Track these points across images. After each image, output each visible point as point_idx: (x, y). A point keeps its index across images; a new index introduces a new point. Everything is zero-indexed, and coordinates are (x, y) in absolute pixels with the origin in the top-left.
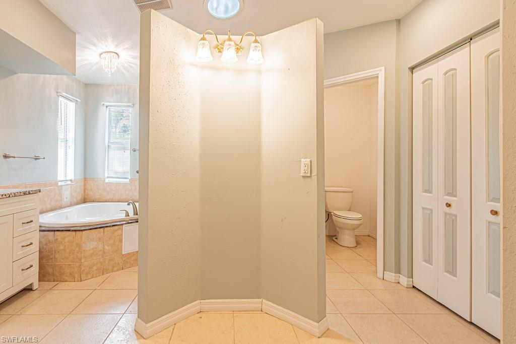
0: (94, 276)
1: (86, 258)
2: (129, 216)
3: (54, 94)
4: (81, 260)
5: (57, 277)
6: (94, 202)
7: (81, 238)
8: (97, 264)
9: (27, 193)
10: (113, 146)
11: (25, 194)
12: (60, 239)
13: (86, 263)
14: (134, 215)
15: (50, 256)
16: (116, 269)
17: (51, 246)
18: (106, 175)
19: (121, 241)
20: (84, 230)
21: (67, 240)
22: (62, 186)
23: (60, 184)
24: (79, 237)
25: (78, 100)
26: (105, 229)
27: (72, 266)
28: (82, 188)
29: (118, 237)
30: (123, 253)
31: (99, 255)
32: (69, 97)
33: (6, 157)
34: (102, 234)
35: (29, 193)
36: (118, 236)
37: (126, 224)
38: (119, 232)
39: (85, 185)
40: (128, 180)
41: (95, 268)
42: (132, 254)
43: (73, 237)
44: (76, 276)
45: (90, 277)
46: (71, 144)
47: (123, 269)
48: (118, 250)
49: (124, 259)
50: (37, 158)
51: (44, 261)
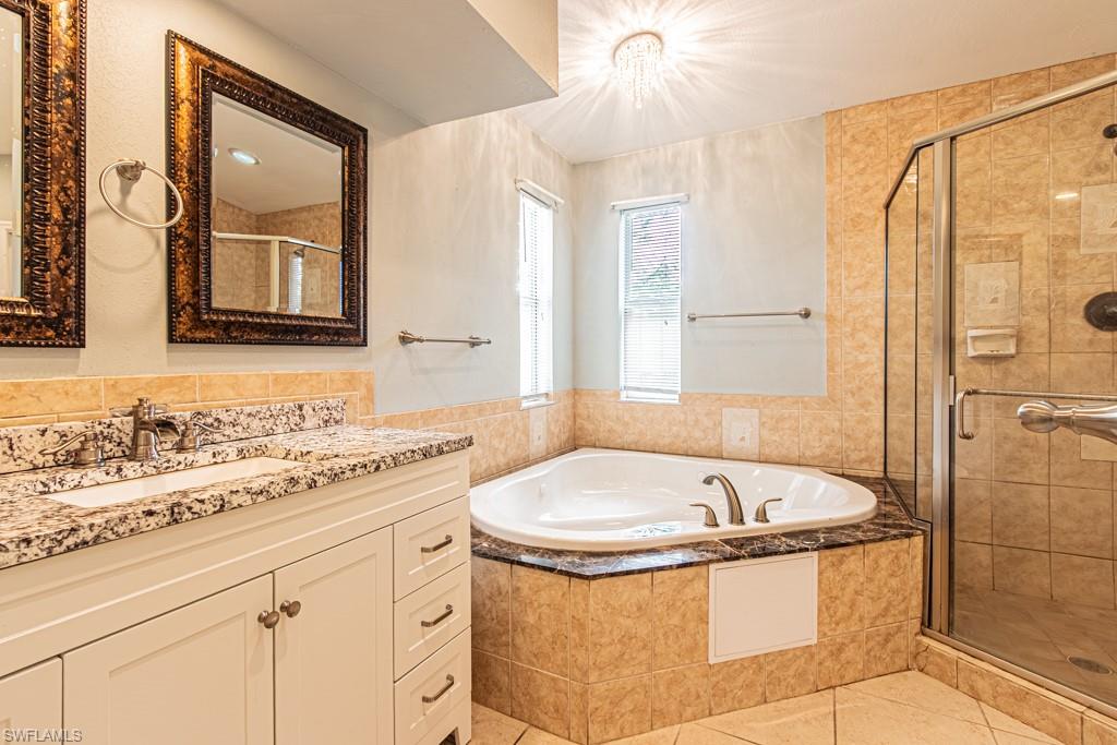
0: (626, 731)
1: (600, 669)
2: (717, 525)
3: (508, 185)
4: (585, 674)
5: (520, 705)
6: (595, 447)
7: (586, 598)
8: (633, 689)
9: (434, 451)
10: (636, 310)
11: (426, 454)
12: (525, 591)
13: (601, 688)
14: (732, 522)
15: (500, 635)
16: (689, 712)
17: (504, 605)
18: (622, 384)
19: (703, 619)
20: (595, 577)
21: (544, 597)
22: (528, 409)
23: (525, 404)
24: (579, 598)
25: (559, 200)
26: (655, 574)
27: (562, 685)
28: (570, 412)
29: (695, 603)
30: (711, 662)
31: (640, 663)
32: (540, 192)
33: (405, 340)
34: (646, 592)
35: (441, 452)
36: (693, 599)
37: (718, 561)
38: (699, 586)
39: (574, 406)
40: (677, 397)
41: (627, 704)
42: (737, 666)
43: (563, 595)
44: (574, 722)
45: (612, 734)
46: (546, 309)
47: (710, 715)
48: (698, 648)
49: (714, 679)
50: (474, 343)
51: (487, 647)
